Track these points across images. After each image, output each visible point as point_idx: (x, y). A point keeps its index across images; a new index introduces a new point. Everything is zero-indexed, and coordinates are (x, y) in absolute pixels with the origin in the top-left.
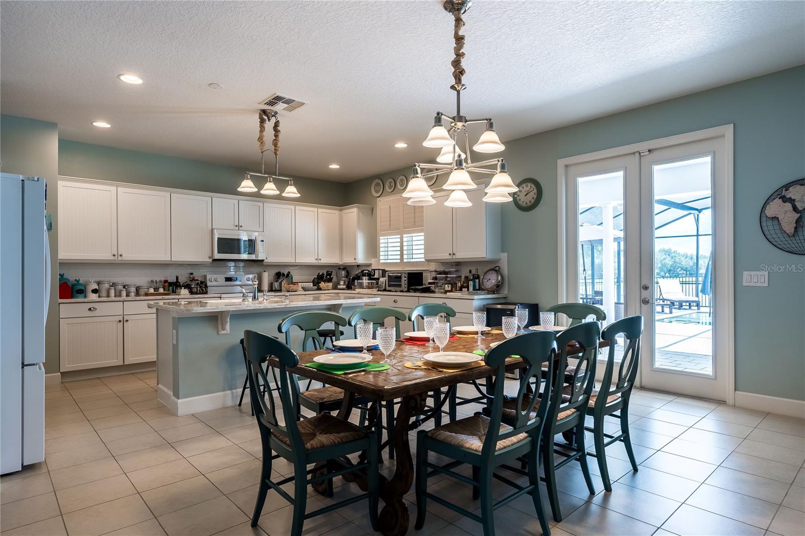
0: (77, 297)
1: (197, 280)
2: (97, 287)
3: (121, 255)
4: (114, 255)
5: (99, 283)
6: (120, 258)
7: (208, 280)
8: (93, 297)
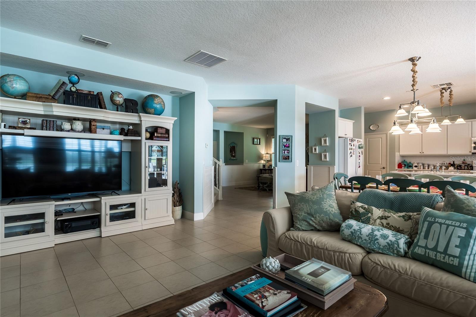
0: (409, 168)
1: (467, 163)
2: (417, 165)
3: (423, 153)
4: (420, 153)
5: (418, 164)
6: (423, 154)
7: (473, 164)
8: (415, 168)
